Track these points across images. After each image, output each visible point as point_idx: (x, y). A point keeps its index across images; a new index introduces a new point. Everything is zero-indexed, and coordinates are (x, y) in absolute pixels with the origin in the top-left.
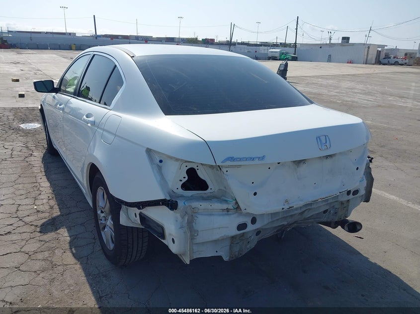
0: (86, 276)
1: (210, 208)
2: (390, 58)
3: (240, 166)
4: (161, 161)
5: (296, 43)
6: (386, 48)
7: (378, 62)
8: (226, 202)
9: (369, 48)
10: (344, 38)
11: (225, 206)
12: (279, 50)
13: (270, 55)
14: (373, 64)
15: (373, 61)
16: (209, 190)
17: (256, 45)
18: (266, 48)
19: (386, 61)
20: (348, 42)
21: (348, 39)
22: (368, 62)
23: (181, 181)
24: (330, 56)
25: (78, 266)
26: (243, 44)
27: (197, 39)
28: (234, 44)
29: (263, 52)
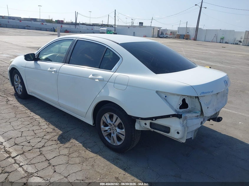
0: (108, 161)
1: (192, 116)
2: (164, 34)
3: (204, 96)
4: (166, 97)
5: (115, 25)
6: (161, 29)
7: (159, 37)
8: (196, 113)
9: (154, 29)
10: (140, 23)
11: (197, 115)
12: (106, 29)
13: (101, 31)
14: (156, 38)
15: (156, 36)
16: (188, 108)
17: (90, 25)
18: (98, 27)
19: (162, 36)
20: (142, 25)
21: (142, 23)
22: (154, 36)
23: (179, 105)
24: (134, 32)
25: (99, 157)
26: (83, 24)
27: (52, 20)
28: (78, 24)
29: (96, 29)
